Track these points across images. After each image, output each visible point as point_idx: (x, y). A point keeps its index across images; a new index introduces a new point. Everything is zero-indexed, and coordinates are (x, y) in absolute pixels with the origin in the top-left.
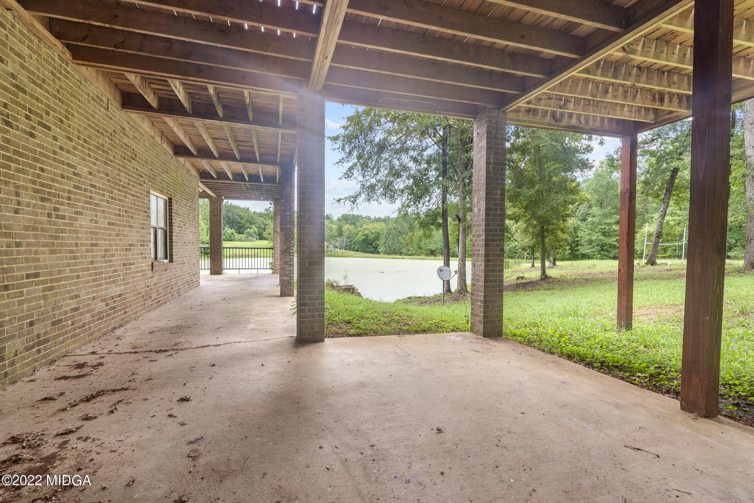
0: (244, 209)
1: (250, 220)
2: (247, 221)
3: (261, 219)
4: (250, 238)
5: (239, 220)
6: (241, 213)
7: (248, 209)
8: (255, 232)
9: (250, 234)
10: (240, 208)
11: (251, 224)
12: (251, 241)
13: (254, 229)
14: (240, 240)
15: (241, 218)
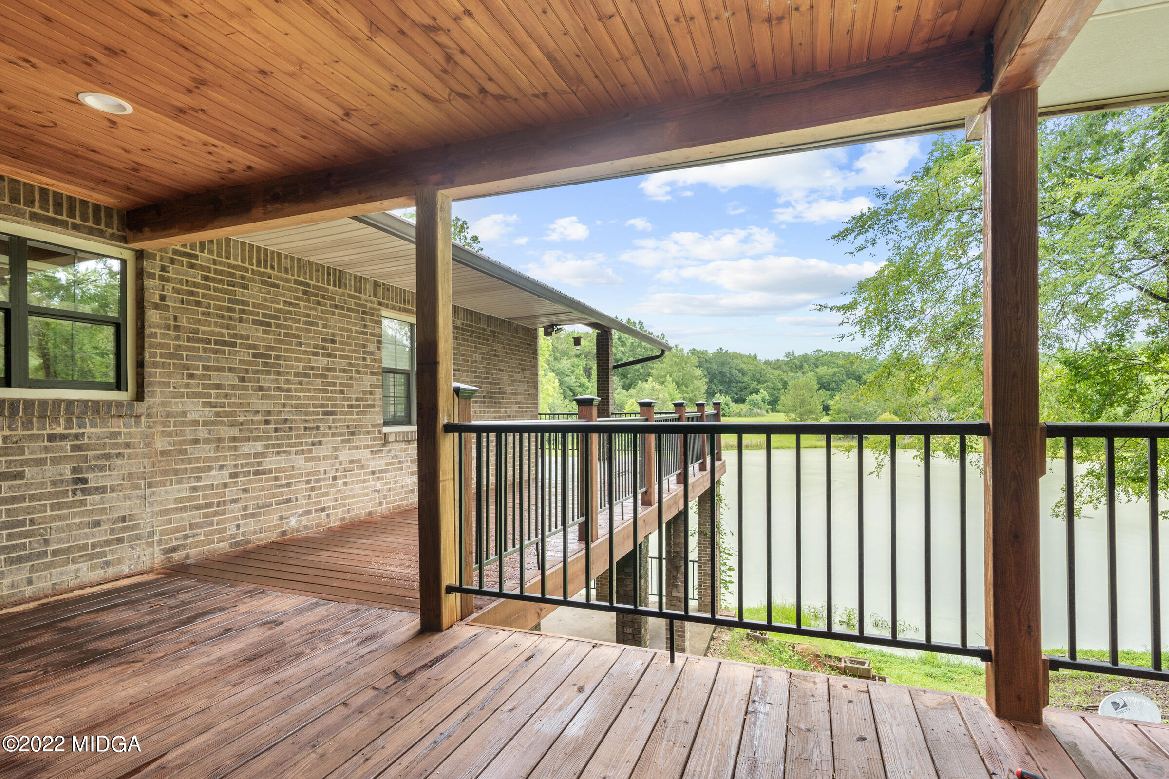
0: (749, 357)
1: (758, 375)
2: (754, 378)
3: (777, 372)
4: (755, 410)
5: (740, 377)
6: (743, 366)
7: (756, 356)
8: (764, 400)
9: (755, 404)
10: (741, 356)
11: (759, 382)
12: (757, 415)
13: (764, 393)
14: (739, 415)
15: (743, 374)
